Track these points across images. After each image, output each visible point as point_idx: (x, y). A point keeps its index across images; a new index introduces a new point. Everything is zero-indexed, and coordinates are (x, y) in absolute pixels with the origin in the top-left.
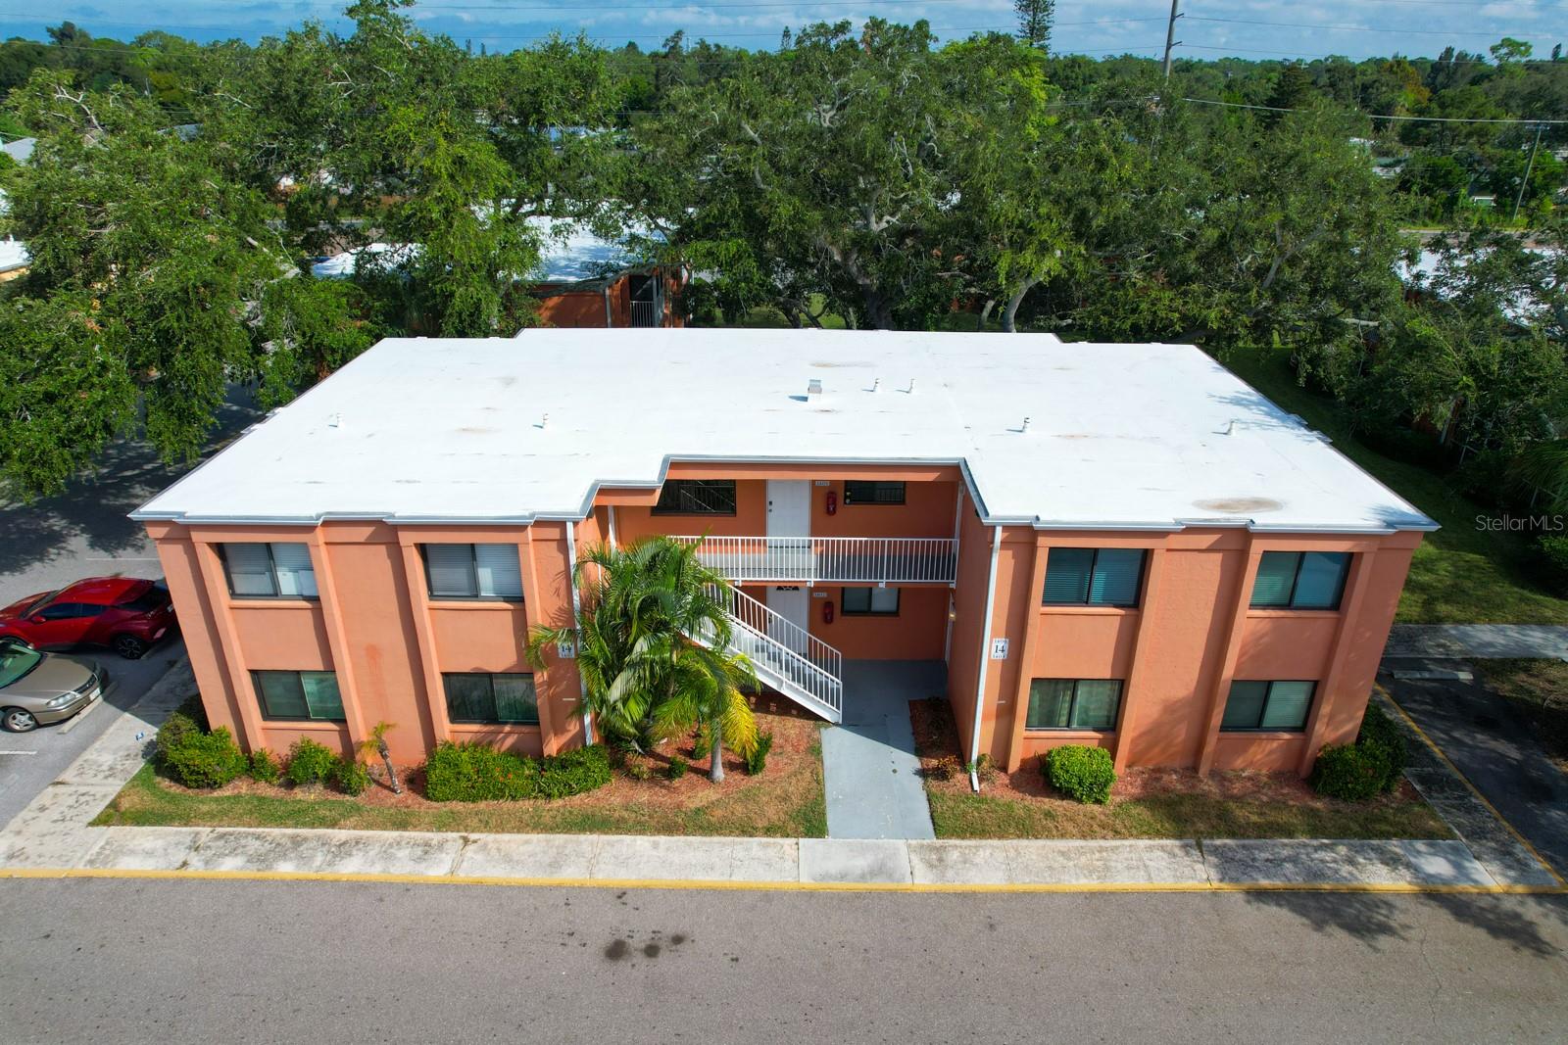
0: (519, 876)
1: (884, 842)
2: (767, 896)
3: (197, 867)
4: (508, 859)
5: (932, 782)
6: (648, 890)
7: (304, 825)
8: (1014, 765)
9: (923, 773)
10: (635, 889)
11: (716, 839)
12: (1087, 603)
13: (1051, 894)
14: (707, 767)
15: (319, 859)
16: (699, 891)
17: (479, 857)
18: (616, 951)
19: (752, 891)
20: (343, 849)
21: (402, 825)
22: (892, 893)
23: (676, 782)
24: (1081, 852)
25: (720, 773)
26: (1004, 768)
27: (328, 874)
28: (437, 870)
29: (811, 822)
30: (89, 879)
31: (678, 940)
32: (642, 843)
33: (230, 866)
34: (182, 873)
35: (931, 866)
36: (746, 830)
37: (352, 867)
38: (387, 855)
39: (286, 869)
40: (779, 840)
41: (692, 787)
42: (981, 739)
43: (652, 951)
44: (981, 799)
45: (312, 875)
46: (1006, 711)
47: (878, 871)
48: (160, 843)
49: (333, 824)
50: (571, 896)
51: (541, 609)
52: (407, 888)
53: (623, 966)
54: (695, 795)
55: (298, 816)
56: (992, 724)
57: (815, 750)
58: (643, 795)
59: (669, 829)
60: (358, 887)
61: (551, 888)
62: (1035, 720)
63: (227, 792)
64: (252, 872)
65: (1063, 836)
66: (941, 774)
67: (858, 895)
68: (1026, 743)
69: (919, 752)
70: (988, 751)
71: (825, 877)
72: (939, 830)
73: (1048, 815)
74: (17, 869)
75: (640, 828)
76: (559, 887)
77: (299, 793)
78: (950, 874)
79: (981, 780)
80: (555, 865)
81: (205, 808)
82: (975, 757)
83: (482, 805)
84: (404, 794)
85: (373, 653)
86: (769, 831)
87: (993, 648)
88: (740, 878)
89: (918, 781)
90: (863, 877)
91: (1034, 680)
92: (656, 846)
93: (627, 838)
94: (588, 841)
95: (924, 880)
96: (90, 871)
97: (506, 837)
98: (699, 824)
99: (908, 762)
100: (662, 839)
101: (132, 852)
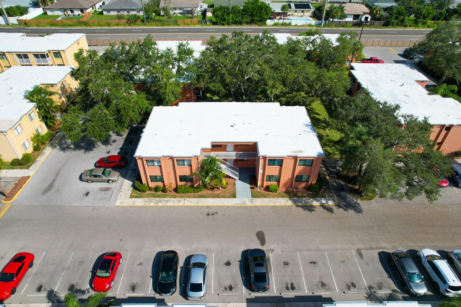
0: (193, 205)
1: (245, 199)
2: (228, 207)
3: (147, 204)
4: (191, 202)
5: (252, 189)
6: (211, 206)
7: (160, 198)
8: (264, 187)
9: (251, 188)
10: (210, 206)
11: (220, 199)
12: (274, 165)
13: (267, 206)
14: (218, 187)
15: (164, 203)
16: (219, 206)
17: (187, 202)
18: (208, 214)
19: (226, 206)
20: (167, 201)
21: (175, 197)
22: (245, 206)
23: (214, 190)
24: (272, 200)
25: (220, 189)
26: (263, 187)
27: (166, 205)
28: (182, 204)
29: (234, 196)
30: (133, 206)
31: (216, 213)
32: (210, 199)
33: (152, 204)
34: (145, 205)
35: (251, 202)
36: (225, 197)
37: (169, 204)
38: (174, 202)
39: (160, 204)
40: (230, 199)
41: (216, 191)
42: (259, 183)
43: (213, 214)
44: (259, 192)
45: (164, 205)
46: (263, 180)
47: (244, 203)
48: (141, 201)
49: (165, 198)
50: (201, 207)
51: (194, 167)
52: (178, 207)
53: (209, 216)
55: (159, 196)
56: (261, 181)
57: (235, 184)
58: (209, 192)
59: (214, 197)
60: (171, 207)
61: (198, 206)
62: (267, 180)
63: (147, 193)
64: (155, 205)
65: (270, 198)
66: (253, 188)
67: (241, 206)
68: (266, 184)
69: (250, 184)
70: (260, 185)
71: (236, 204)
72: (253, 197)
73: (268, 194)
74: (122, 205)
75: (209, 197)
76: (199, 206)
77: (158, 193)
78: (253, 203)
79: (259, 189)
80: (198, 203)
81: (145, 196)
82: (258, 186)
83: (186, 194)
84: (174, 192)
85: (169, 173)
86: (228, 197)
87: (261, 171)
88: (224, 204)
89: (250, 189)
90: (241, 204)
91: (267, 176)
92: (212, 200)
93: (208, 199)
94: (202, 199)
95: (249, 204)
96: (133, 205)
97: (190, 199)
98: (218, 196)
99: (248, 186)
100: (213, 199)
101: (137, 202)
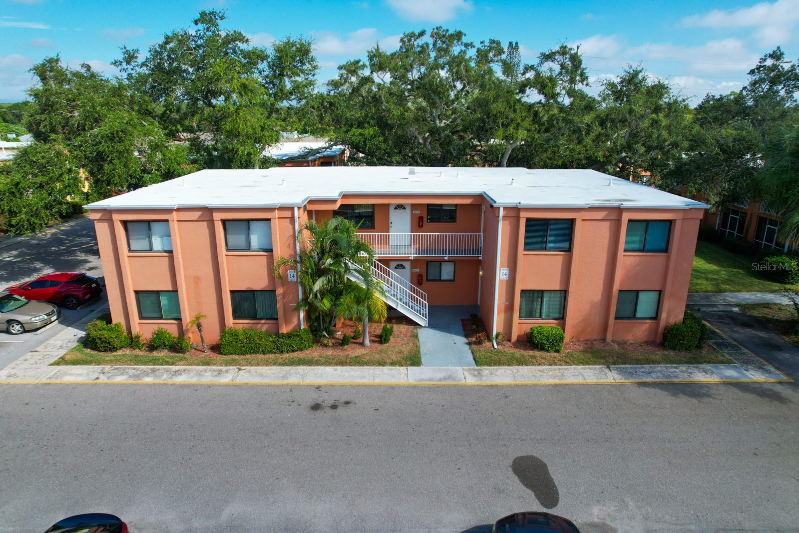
0: (266, 381)
1: (450, 367)
2: (392, 387)
3: (103, 379)
4: (261, 375)
5: (474, 347)
6: (332, 386)
7: (158, 364)
8: (514, 338)
9: (469, 344)
10: (325, 386)
11: (366, 367)
12: (545, 250)
13: (535, 385)
14: (361, 341)
15: (165, 376)
16: (358, 386)
17: (247, 375)
18: (316, 407)
19: (385, 386)
20: (177, 373)
21: (207, 364)
22: (455, 385)
23: (346, 347)
24: (550, 370)
25: (367, 342)
26: (509, 340)
27: (170, 381)
28: (226, 379)
29: (414, 360)
30: (49, 384)
31: (347, 403)
32: (329, 369)
33: (120, 379)
34: (96, 381)
35: (474, 376)
36: (382, 364)
37: (181, 379)
38: (199, 374)
39: (149, 380)
40: (398, 367)
41: (354, 349)
42: (497, 324)
43: (334, 407)
44: (499, 352)
45: (162, 382)
46: (509, 308)
47: (449, 378)
48: (85, 371)
49: (173, 364)
50: (292, 388)
52: (209, 386)
53: (319, 413)
54: (354, 351)
55: (155, 361)
56: (503, 315)
57: (416, 336)
58: (329, 352)
59: (342, 364)
60: (183, 386)
61: (283, 385)
62: (523, 314)
63: (120, 353)
64: (132, 381)
65: (540, 364)
66: (479, 343)
67: (438, 387)
68: (520, 327)
69: (466, 336)
70: (501, 330)
71: (420, 380)
72: (477, 363)
73: (532, 357)
74: (12, 381)
75: (328, 364)
76: (287, 385)
77: (155, 353)
78: (484, 378)
79: (498, 344)
80: (285, 377)
81: (108, 358)
82: (494, 334)
83: (248, 356)
84: (208, 353)
85: (197, 280)
86: (393, 364)
87: (501, 274)
88: (378, 381)
89: (467, 347)
90: (440, 380)
91: (522, 291)
92: (336, 370)
93: (321, 368)
94: (301, 369)
95: (471, 380)
96: (49, 381)
97: (260, 368)
98: (358, 362)
99: (461, 340)
100: (339, 368)
101: (71, 374)
